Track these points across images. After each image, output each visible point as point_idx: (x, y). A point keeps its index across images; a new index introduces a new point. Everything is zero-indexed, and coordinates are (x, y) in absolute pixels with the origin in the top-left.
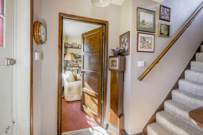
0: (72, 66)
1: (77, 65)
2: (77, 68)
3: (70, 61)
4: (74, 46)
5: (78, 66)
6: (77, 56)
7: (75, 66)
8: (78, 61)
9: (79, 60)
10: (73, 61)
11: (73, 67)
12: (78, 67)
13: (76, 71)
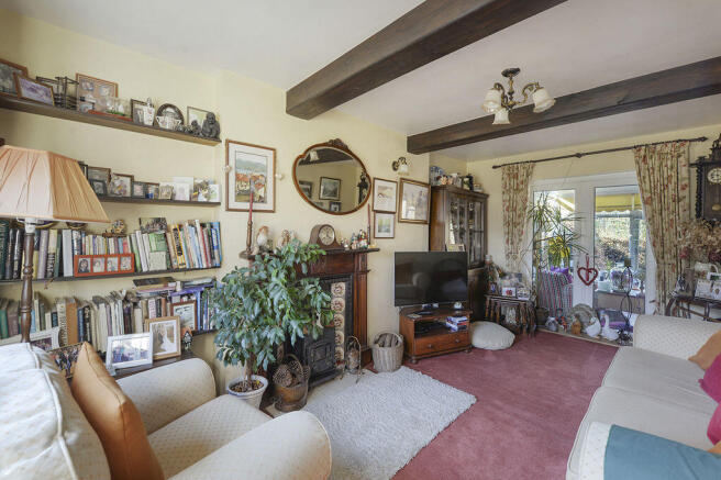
0: (68, 271)
1: (118, 255)
2: (125, 285)
3: (45, 226)
4: (90, 98)
5: (127, 264)
6: (121, 185)
7: (98, 269)
8: (133, 226)
9: (133, 217)
10: (82, 228)
11: (83, 275)
12: (135, 270)
13: (117, 310)
